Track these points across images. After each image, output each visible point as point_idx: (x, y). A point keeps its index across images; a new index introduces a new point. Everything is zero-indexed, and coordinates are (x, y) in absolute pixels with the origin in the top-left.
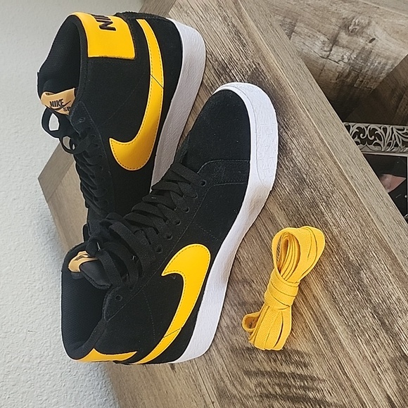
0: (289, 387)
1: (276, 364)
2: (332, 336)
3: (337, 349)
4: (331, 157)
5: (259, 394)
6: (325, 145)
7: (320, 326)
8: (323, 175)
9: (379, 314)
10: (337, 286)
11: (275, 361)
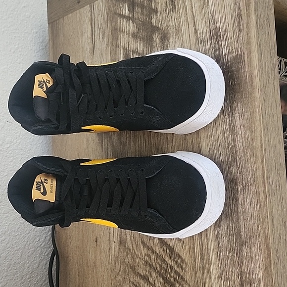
0: (166, 271)
1: (164, 253)
2: (206, 266)
3: (206, 275)
4: (262, 161)
5: (146, 260)
6: (262, 150)
7: (202, 254)
8: (251, 168)
9: (242, 278)
10: (225, 242)
11: (164, 251)
